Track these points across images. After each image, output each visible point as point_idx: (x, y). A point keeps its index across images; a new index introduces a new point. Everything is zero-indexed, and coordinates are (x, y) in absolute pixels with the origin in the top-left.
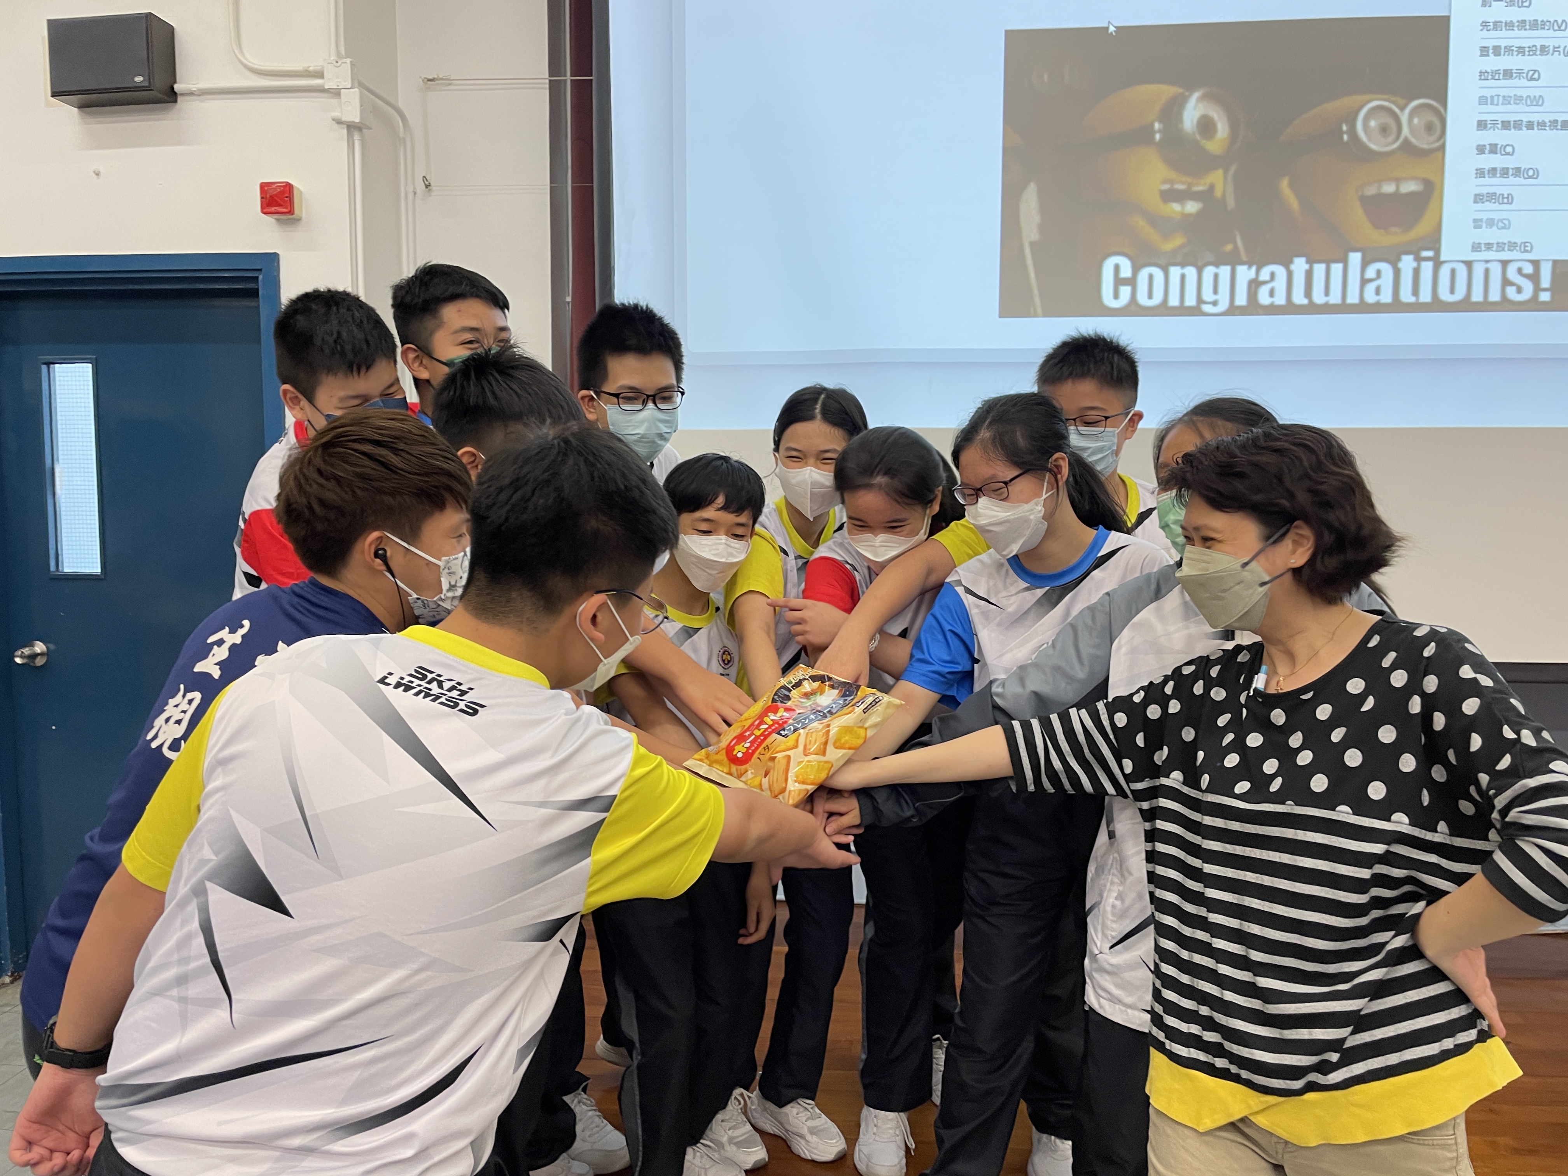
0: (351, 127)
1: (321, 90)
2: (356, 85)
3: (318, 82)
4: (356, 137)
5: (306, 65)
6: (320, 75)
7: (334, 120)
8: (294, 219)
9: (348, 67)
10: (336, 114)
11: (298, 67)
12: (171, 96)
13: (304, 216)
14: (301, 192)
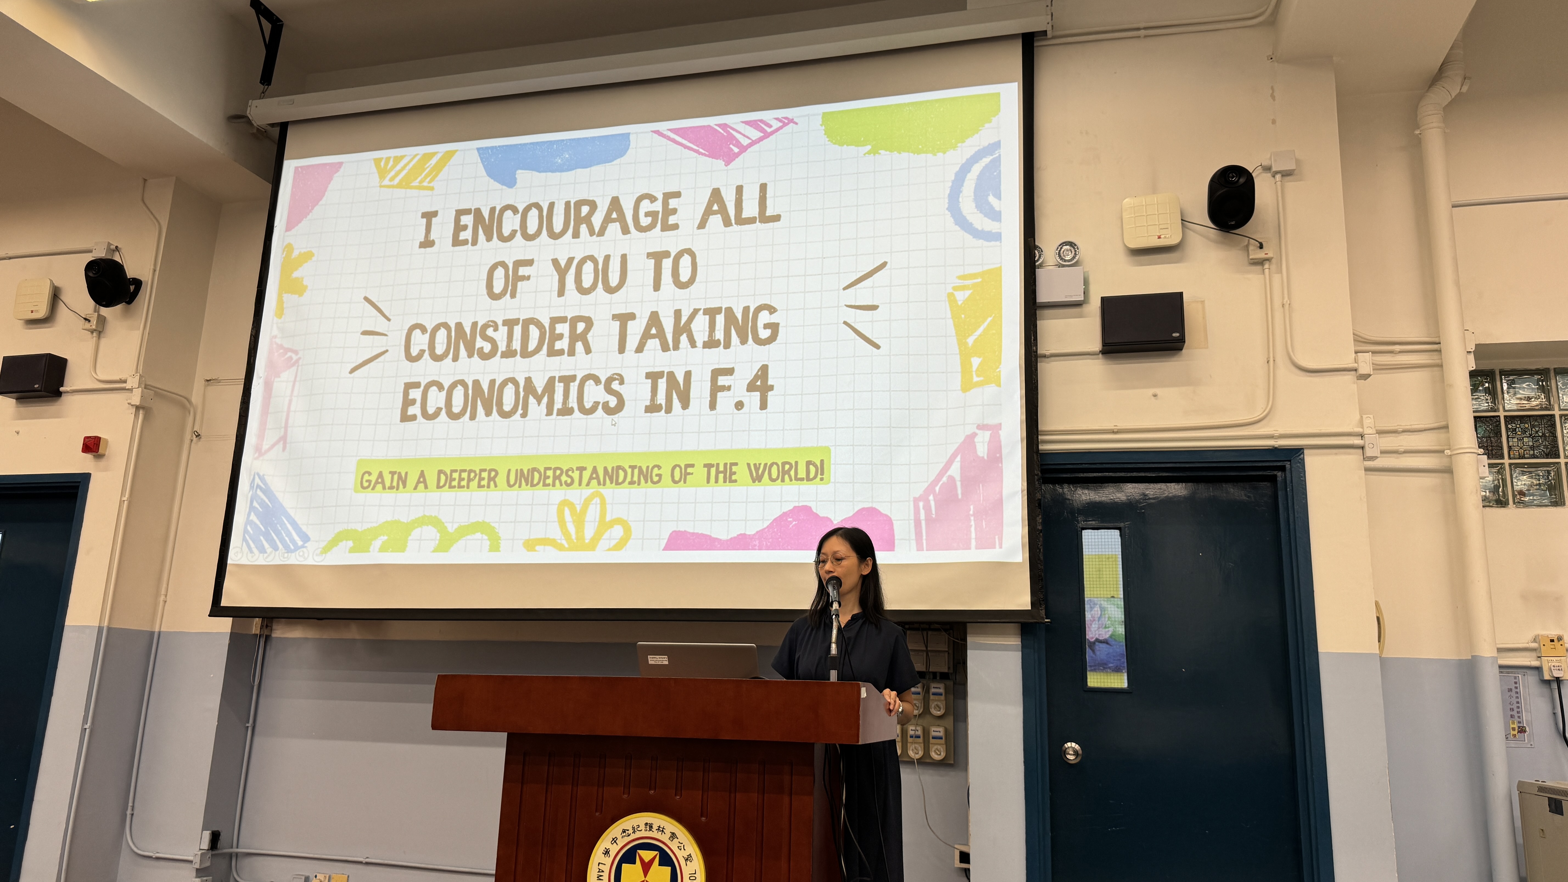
0: (138, 408)
1: (124, 389)
2: (143, 386)
3: (123, 385)
4: (141, 412)
5: (121, 377)
6: (125, 382)
7: (129, 404)
8: (99, 455)
9: (138, 378)
10: (129, 401)
11: (117, 378)
12: (59, 394)
13: (107, 453)
14: (106, 441)
